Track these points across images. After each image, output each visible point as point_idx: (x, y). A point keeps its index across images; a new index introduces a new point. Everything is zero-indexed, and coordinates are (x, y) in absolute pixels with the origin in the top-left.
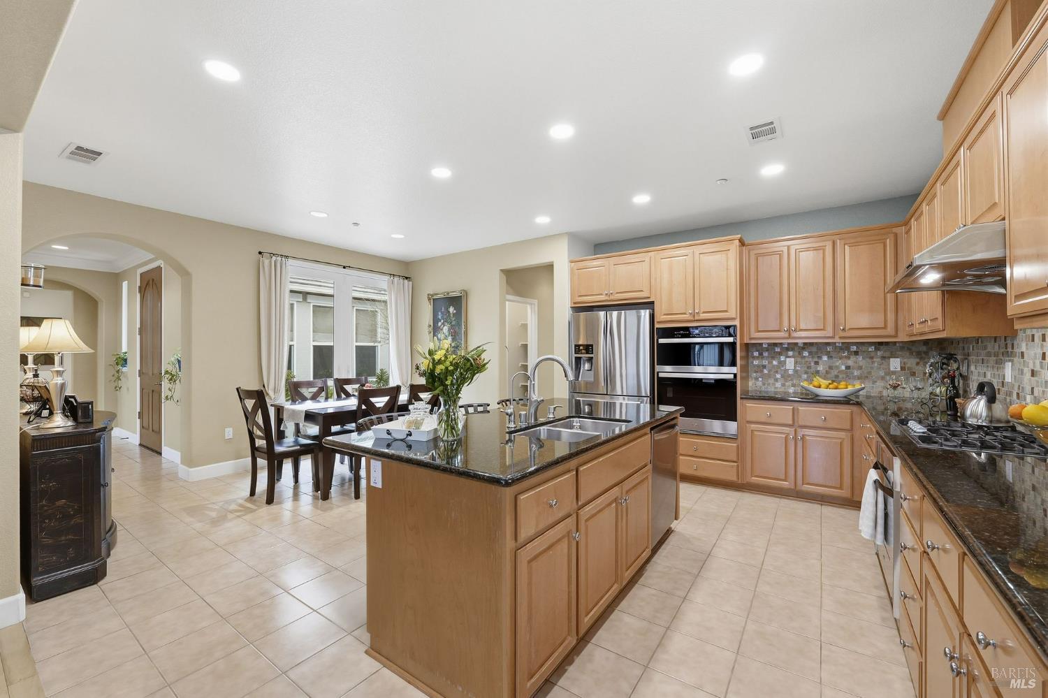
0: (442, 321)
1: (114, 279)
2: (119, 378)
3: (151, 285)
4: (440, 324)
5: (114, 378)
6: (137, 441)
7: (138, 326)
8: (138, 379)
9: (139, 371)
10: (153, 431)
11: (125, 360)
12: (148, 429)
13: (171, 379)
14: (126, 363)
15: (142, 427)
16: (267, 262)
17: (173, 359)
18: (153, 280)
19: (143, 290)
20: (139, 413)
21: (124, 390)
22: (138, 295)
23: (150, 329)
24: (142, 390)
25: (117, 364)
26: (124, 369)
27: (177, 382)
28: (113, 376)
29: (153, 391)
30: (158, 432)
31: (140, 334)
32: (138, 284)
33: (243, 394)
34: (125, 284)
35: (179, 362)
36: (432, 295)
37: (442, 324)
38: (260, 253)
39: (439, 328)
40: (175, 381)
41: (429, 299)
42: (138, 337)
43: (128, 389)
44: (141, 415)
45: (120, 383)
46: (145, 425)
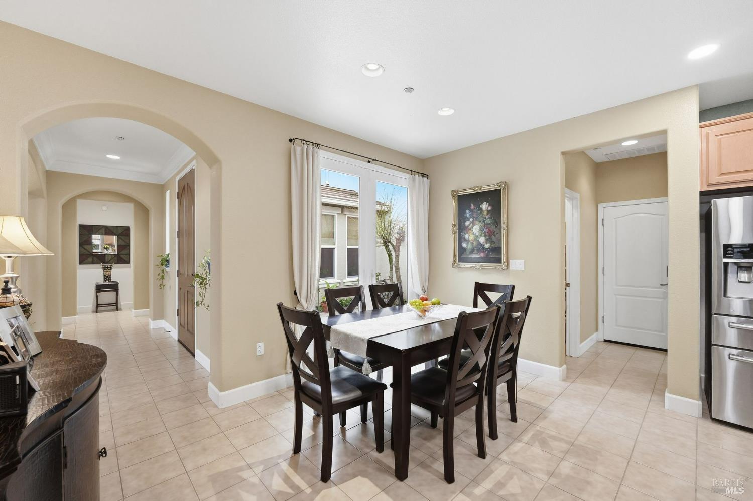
0: (471, 220)
1: (160, 189)
2: (163, 278)
3: (186, 190)
4: (467, 223)
5: (159, 277)
6: (176, 337)
7: (177, 230)
8: (177, 278)
9: (178, 271)
10: (188, 330)
11: (168, 261)
12: (184, 328)
13: (201, 283)
14: (169, 264)
15: (180, 324)
16: (298, 149)
17: (204, 261)
18: (188, 184)
19: (179, 196)
20: (178, 310)
21: (167, 287)
22: (177, 200)
23: (186, 234)
24: (180, 289)
25: (162, 264)
26: (168, 269)
27: (208, 286)
28: (159, 275)
29: (188, 291)
30: (192, 333)
31: (178, 237)
32: (177, 191)
33: (287, 315)
34: (168, 193)
35: (209, 264)
36: (457, 192)
37: (471, 222)
38: (291, 141)
39: (467, 227)
40: (205, 285)
41: (454, 196)
42: (177, 239)
43: (170, 287)
44: (179, 313)
45: (165, 282)
46: (182, 323)
